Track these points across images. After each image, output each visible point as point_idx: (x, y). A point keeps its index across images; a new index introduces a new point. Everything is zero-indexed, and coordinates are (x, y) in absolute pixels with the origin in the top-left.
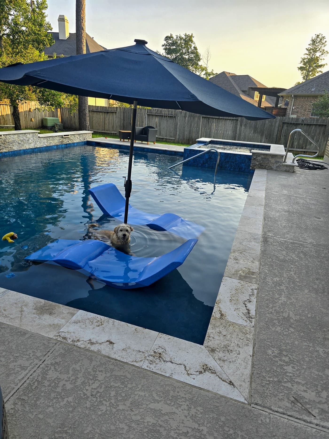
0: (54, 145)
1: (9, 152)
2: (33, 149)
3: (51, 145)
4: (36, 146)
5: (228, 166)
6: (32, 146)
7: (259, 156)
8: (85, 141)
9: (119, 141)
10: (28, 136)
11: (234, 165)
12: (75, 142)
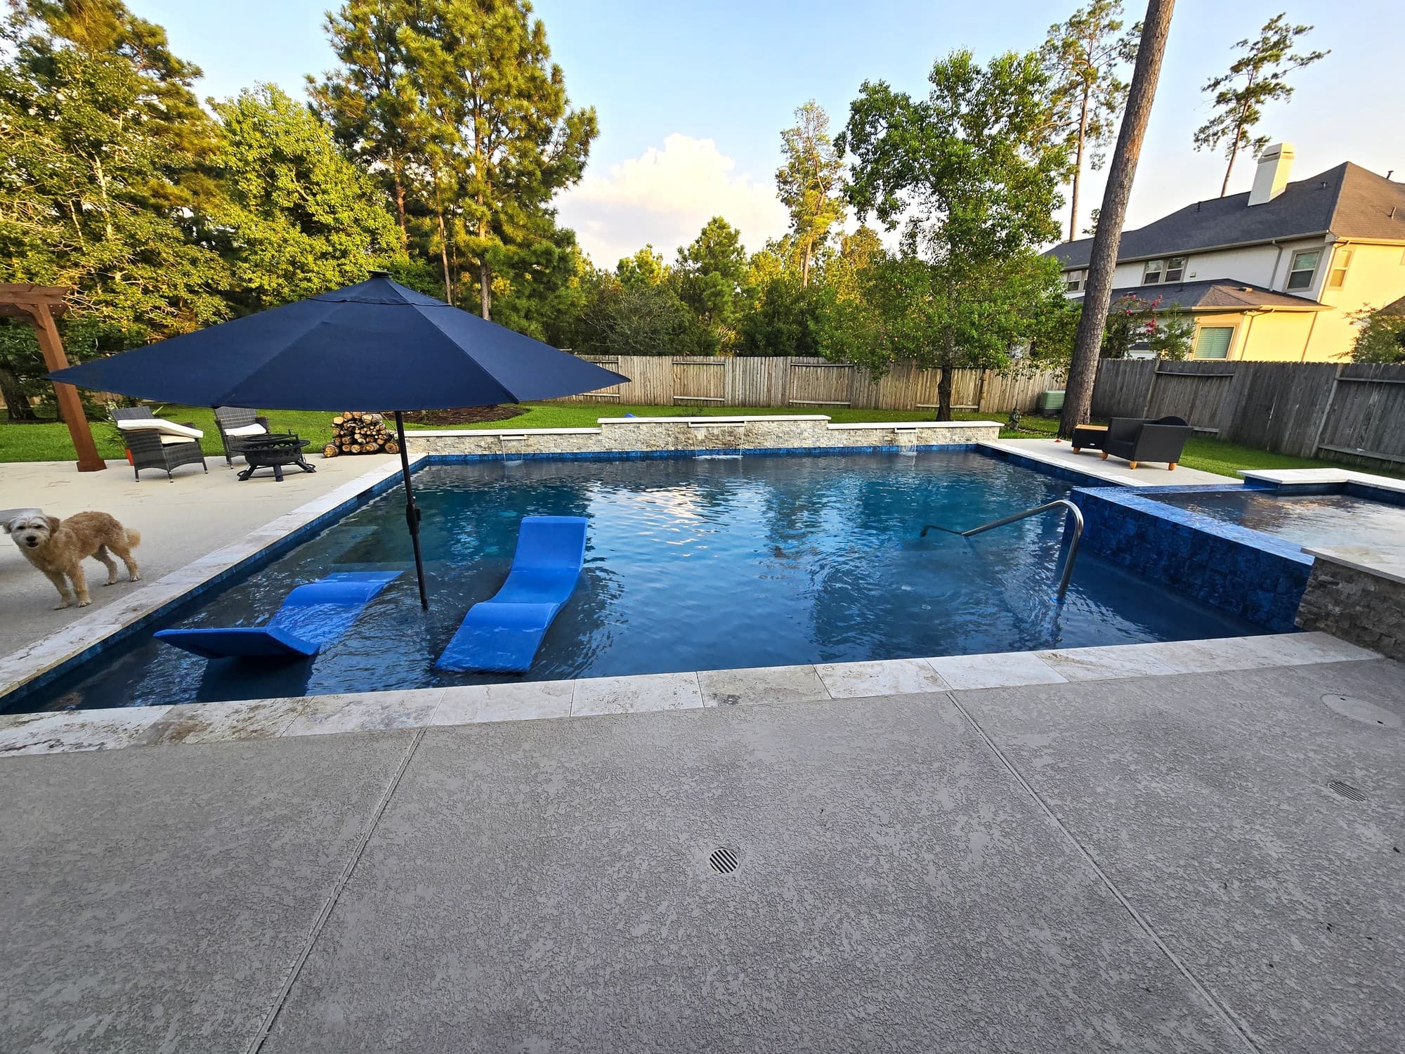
0: (865, 445)
1: (755, 450)
2: (810, 449)
3: (859, 444)
4: (818, 444)
5: (1199, 582)
6: (808, 444)
7: (1350, 580)
8: (969, 443)
9: (1071, 452)
10: (803, 425)
11: (1224, 587)
12: (934, 443)
